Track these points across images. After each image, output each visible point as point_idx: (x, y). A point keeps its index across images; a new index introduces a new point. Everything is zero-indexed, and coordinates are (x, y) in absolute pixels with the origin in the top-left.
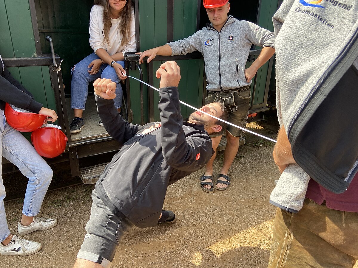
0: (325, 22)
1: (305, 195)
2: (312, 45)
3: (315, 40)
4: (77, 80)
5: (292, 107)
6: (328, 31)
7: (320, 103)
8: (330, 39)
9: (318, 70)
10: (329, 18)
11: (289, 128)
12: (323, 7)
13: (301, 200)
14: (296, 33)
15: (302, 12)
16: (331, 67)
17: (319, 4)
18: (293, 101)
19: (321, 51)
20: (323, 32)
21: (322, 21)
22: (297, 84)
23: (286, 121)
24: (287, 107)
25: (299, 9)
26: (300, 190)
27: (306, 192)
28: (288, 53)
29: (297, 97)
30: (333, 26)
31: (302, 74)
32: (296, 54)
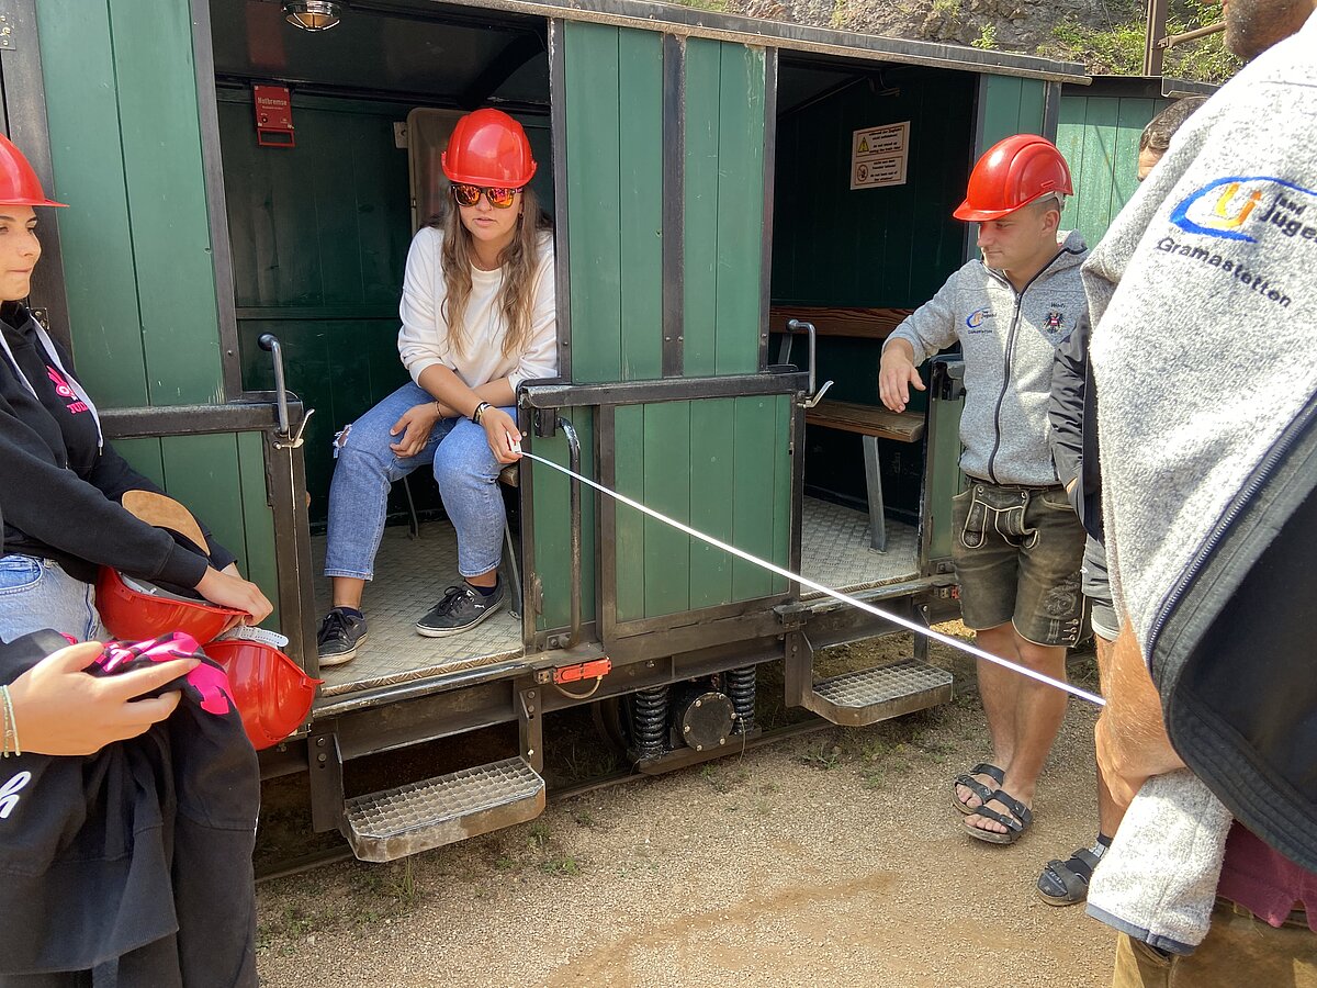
0: (1259, 287)
1: (1214, 888)
2: (1221, 356)
3: (1228, 343)
4: (354, 478)
5: (1159, 560)
6: (1270, 315)
7: (1258, 552)
8: (1281, 340)
9: (1246, 441)
10: (1272, 274)
11: (1150, 632)
12: (1252, 240)
13: (1201, 906)
14: (1164, 319)
15: (1181, 252)
16: (1288, 432)
17: (1238, 229)
18: (1161, 539)
19: (1250, 380)
20: (1256, 316)
21: (1248, 283)
22: (1175, 486)
23: (1137, 607)
24: (1141, 560)
25: (1169, 242)
26: (1195, 865)
27: (1218, 874)
28: (1136, 381)
29: (1175, 527)
30: (1289, 301)
31: (1191, 452)
32: (1165, 383)
